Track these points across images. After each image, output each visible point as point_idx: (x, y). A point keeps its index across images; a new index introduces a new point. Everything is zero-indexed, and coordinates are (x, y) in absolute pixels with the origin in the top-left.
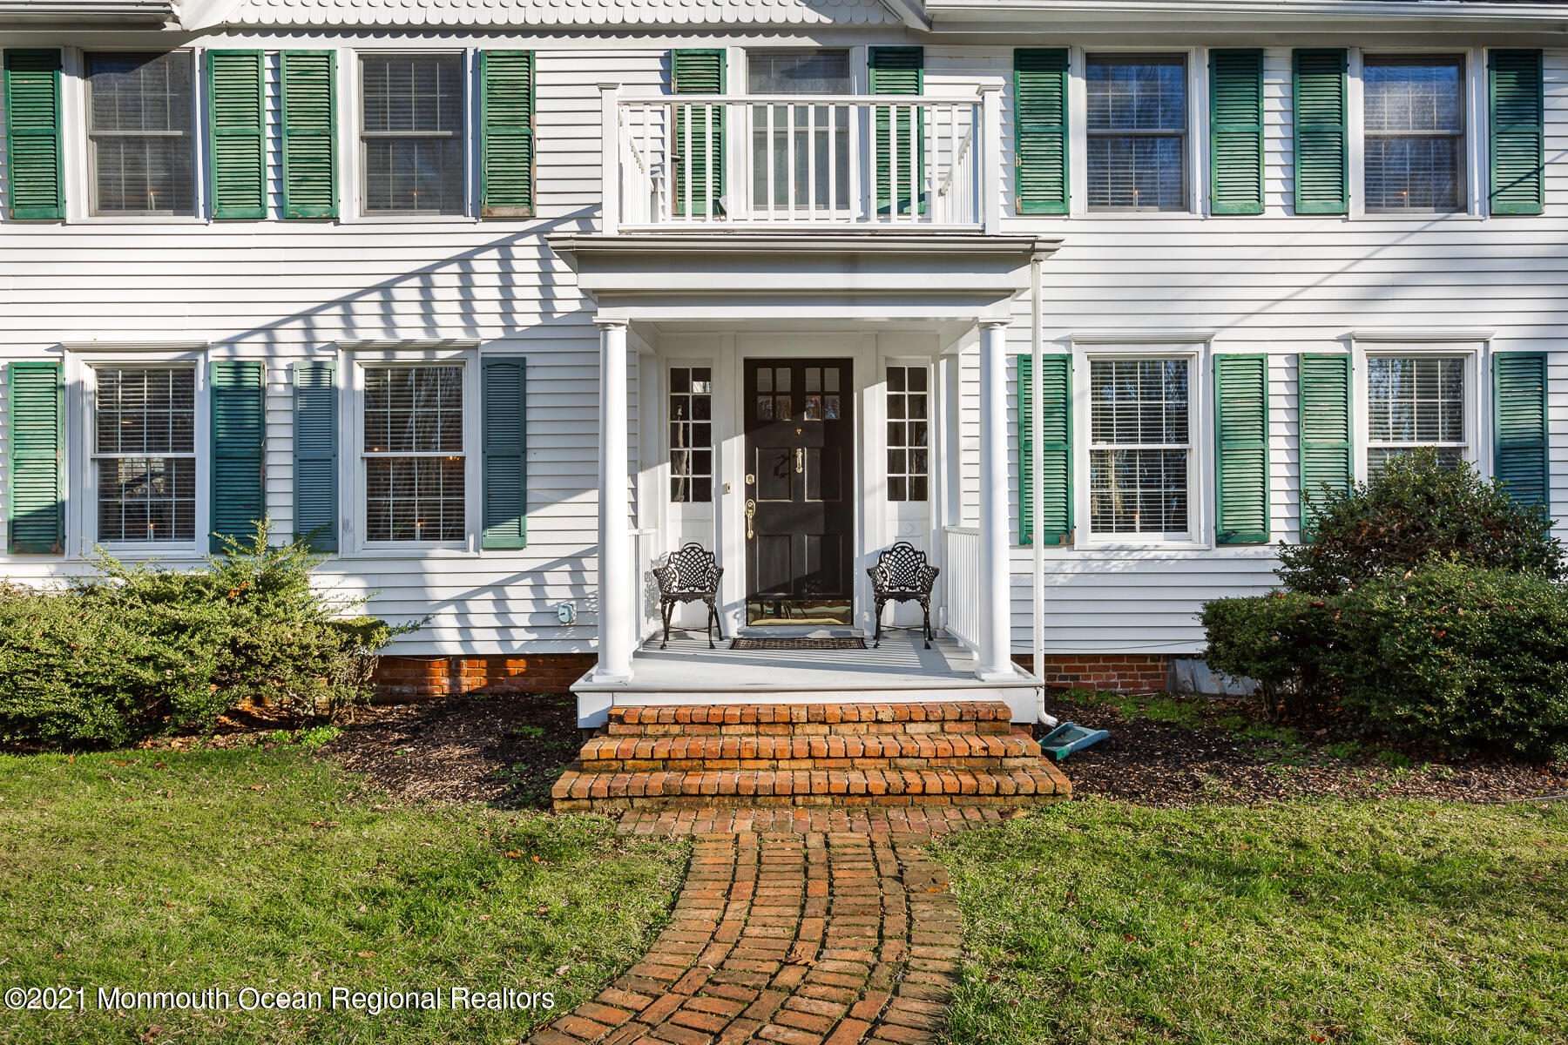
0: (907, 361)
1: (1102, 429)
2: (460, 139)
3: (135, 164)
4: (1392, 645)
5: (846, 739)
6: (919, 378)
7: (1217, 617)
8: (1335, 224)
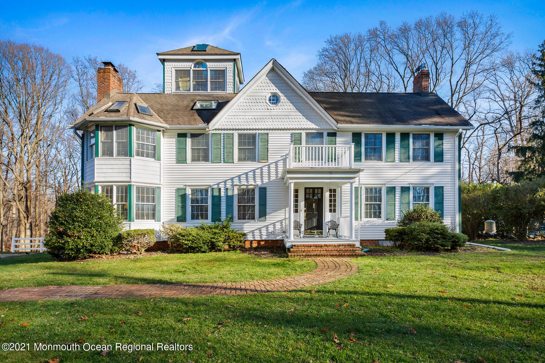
0: (332, 188)
1: (367, 200)
2: (255, 148)
3: (199, 153)
4: (415, 233)
5: (330, 248)
6: (335, 191)
7: (387, 231)
8: (407, 164)
